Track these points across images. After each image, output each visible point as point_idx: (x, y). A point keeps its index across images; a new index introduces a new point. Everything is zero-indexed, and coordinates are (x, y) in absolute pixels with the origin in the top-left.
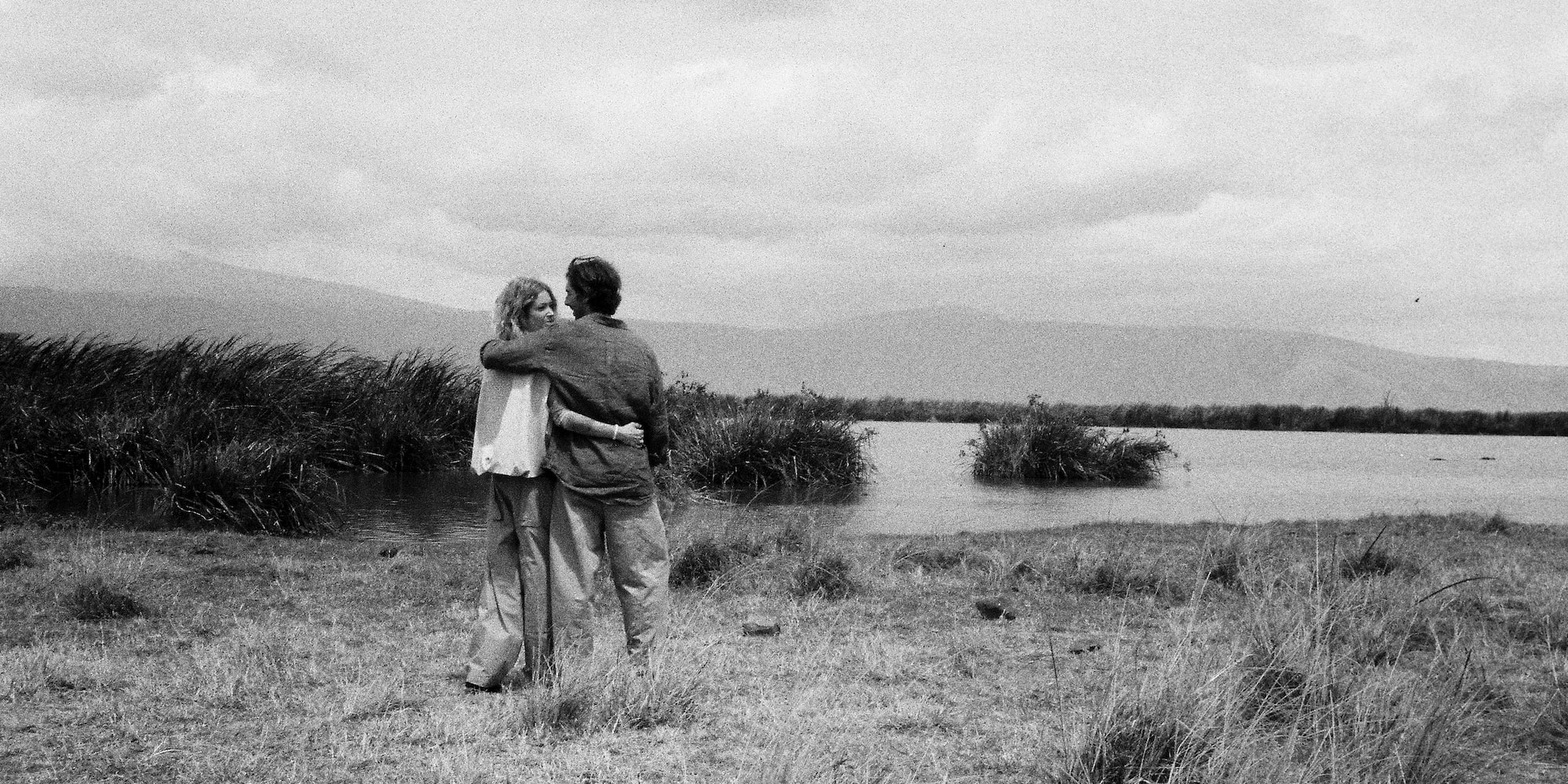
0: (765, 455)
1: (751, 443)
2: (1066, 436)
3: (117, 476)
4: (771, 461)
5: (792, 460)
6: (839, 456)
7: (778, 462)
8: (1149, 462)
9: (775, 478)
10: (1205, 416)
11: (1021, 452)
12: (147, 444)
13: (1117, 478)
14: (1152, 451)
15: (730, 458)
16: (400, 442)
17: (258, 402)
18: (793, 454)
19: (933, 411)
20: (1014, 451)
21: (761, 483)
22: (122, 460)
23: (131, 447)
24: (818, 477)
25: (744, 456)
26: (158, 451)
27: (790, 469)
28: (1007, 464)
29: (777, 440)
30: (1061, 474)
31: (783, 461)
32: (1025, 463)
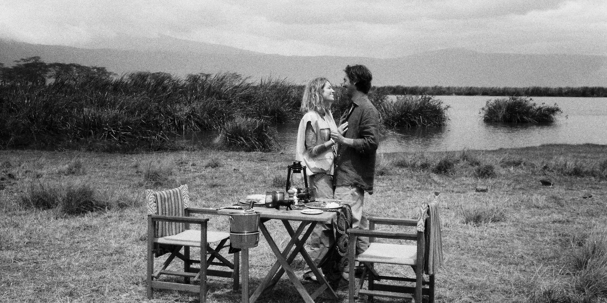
0: (410, 116)
1: (404, 111)
2: (520, 106)
3: (186, 127)
4: (412, 118)
5: (420, 117)
6: (437, 116)
7: (415, 118)
8: (552, 115)
9: (414, 124)
10: (564, 91)
11: (503, 112)
12: (195, 116)
13: (539, 121)
14: (553, 111)
15: (397, 117)
16: (275, 112)
17: (226, 99)
18: (420, 115)
19: (453, 91)
20: (500, 112)
21: (409, 126)
22: (187, 121)
23: (189, 117)
24: (430, 123)
25: (402, 116)
26: (199, 118)
27: (419, 121)
28: (497, 116)
29: (414, 110)
30: (518, 120)
31: (417, 118)
32: (504, 117)
